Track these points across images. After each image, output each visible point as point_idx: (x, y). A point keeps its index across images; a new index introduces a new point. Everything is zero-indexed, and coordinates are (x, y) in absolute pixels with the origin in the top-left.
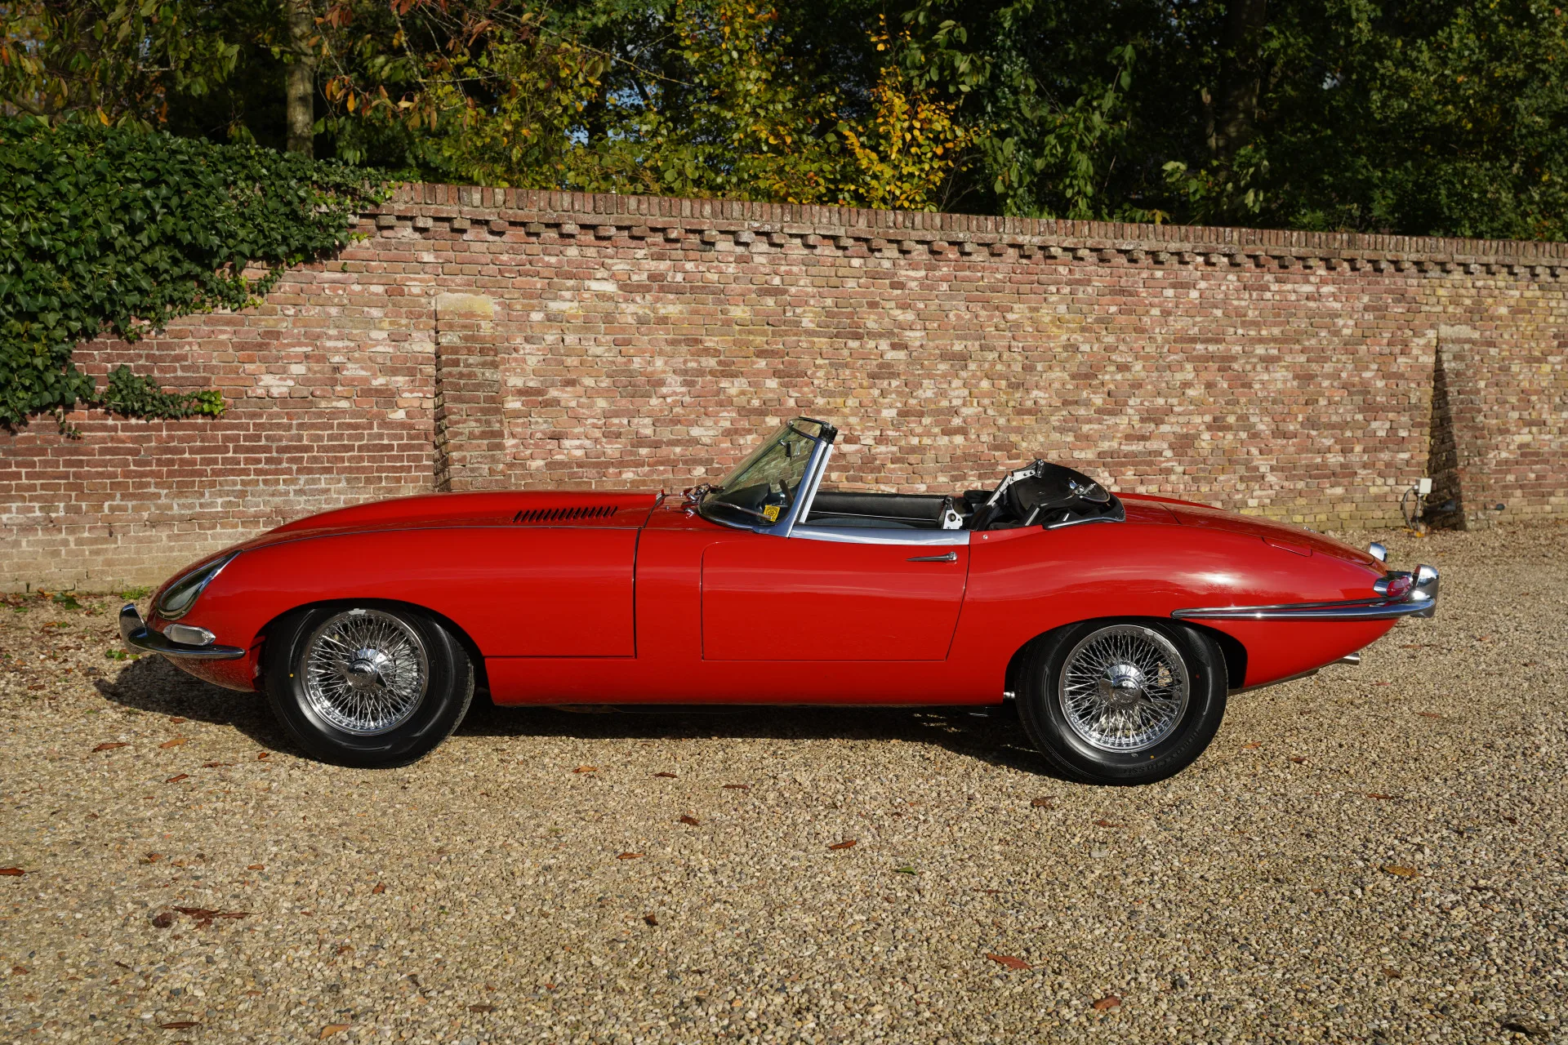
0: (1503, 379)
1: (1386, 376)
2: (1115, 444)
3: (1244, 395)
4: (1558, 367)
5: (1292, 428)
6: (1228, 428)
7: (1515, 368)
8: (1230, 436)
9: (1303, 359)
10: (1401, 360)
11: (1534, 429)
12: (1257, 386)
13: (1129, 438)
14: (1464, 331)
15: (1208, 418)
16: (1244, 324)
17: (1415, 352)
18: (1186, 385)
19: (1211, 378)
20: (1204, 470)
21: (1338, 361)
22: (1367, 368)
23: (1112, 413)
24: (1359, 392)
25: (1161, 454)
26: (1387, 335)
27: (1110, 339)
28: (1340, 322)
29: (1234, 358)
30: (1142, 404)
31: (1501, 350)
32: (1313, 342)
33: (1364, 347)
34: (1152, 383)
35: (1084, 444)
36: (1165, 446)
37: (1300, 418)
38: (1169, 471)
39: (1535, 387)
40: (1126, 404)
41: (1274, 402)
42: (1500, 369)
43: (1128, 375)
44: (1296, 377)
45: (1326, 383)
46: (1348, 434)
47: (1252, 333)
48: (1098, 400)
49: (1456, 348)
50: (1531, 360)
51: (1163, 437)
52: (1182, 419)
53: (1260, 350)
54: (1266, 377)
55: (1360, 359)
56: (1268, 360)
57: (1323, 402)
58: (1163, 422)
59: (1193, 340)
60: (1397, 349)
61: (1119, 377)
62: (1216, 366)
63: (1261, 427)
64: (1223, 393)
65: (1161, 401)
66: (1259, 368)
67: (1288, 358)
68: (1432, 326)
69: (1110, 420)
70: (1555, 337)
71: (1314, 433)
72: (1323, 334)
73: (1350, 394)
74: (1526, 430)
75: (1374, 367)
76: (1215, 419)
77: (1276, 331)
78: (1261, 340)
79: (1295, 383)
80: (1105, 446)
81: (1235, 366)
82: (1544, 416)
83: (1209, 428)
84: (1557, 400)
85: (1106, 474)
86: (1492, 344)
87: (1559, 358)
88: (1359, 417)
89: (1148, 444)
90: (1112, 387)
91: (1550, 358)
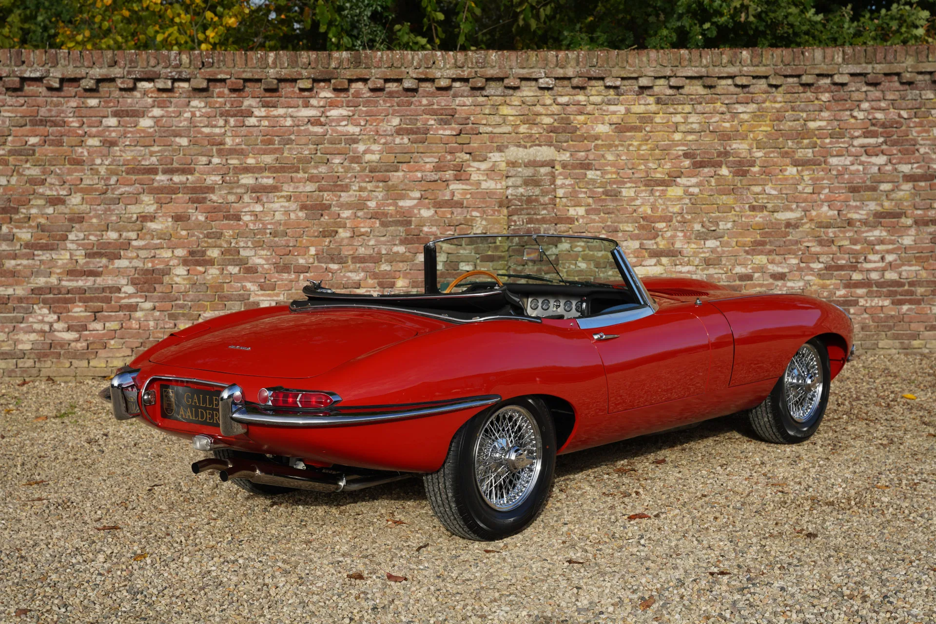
0: (611, 205)
1: (438, 205)
2: (54, 280)
3: (230, 227)
4: (696, 190)
5: (302, 261)
6: (211, 262)
7: (627, 192)
8: (214, 271)
9: (310, 187)
10: (455, 186)
11: (664, 260)
12: (247, 218)
13: (72, 273)
14: (546, 153)
15: (181, 252)
16: (220, 153)
17: (474, 177)
18: (145, 218)
19: (180, 211)
20: (182, 307)
21: (361, 189)
22: (403, 197)
23: (45, 248)
24: (397, 223)
25: (119, 290)
26: (430, 161)
27: (35, 172)
28: (361, 147)
29: (211, 189)
30: (86, 238)
31: (604, 173)
32: (323, 169)
33: (400, 174)
34: (98, 216)
35: (11, 280)
36: (124, 281)
37: (313, 251)
38: (133, 308)
39: (659, 213)
40: (65, 238)
41: (274, 234)
42: (606, 193)
43: (61, 208)
44: (303, 207)
45: (346, 214)
46: (385, 267)
47: (234, 162)
48: (25, 235)
49: (528, 172)
50: (650, 183)
51: (119, 272)
52: (143, 254)
53: (247, 180)
54: (258, 208)
55: (394, 187)
56: (258, 191)
57: (343, 234)
58: (119, 257)
59: (153, 171)
60: (449, 174)
61: (50, 210)
62: (187, 197)
63: (258, 261)
64: (199, 225)
65: (113, 235)
66: (246, 198)
67: (288, 189)
68: (500, 149)
69: (45, 256)
70: (686, 155)
71: (334, 267)
72: (337, 160)
73: (384, 224)
74: (653, 261)
75: (417, 194)
76: (192, 253)
77: (268, 159)
78: (247, 170)
79: (301, 214)
80: (41, 281)
81: (214, 197)
82: (678, 245)
83: (185, 262)
84: (697, 227)
85: (45, 311)
86: (588, 167)
87: (694, 180)
88: (401, 249)
89: (99, 280)
90: (43, 221)
91: (678, 180)
